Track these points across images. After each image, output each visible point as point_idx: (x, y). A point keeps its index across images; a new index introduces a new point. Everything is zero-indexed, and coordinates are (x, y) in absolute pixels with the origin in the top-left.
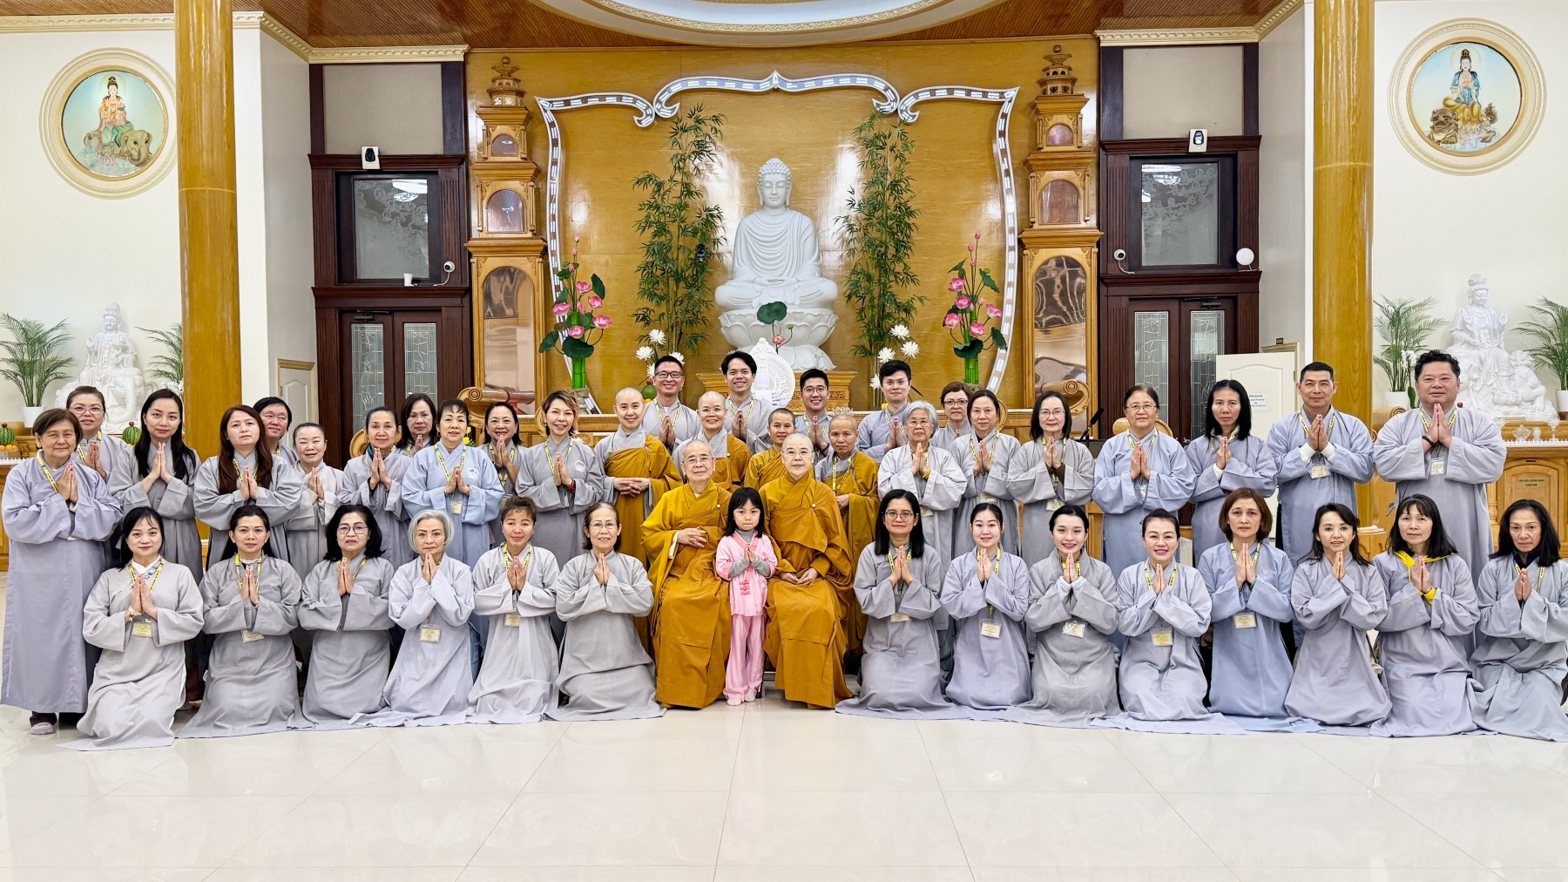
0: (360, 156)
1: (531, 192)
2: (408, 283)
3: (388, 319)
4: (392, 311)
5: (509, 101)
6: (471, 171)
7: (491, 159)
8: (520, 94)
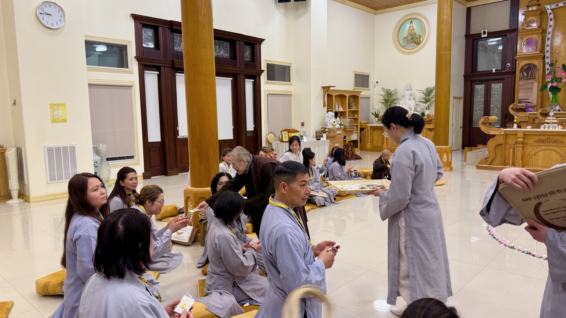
0: (481, 34)
1: (541, 38)
2: (494, 71)
3: (487, 83)
4: (488, 80)
5: (534, 8)
6: (518, 34)
7: (527, 28)
8: (539, 5)
